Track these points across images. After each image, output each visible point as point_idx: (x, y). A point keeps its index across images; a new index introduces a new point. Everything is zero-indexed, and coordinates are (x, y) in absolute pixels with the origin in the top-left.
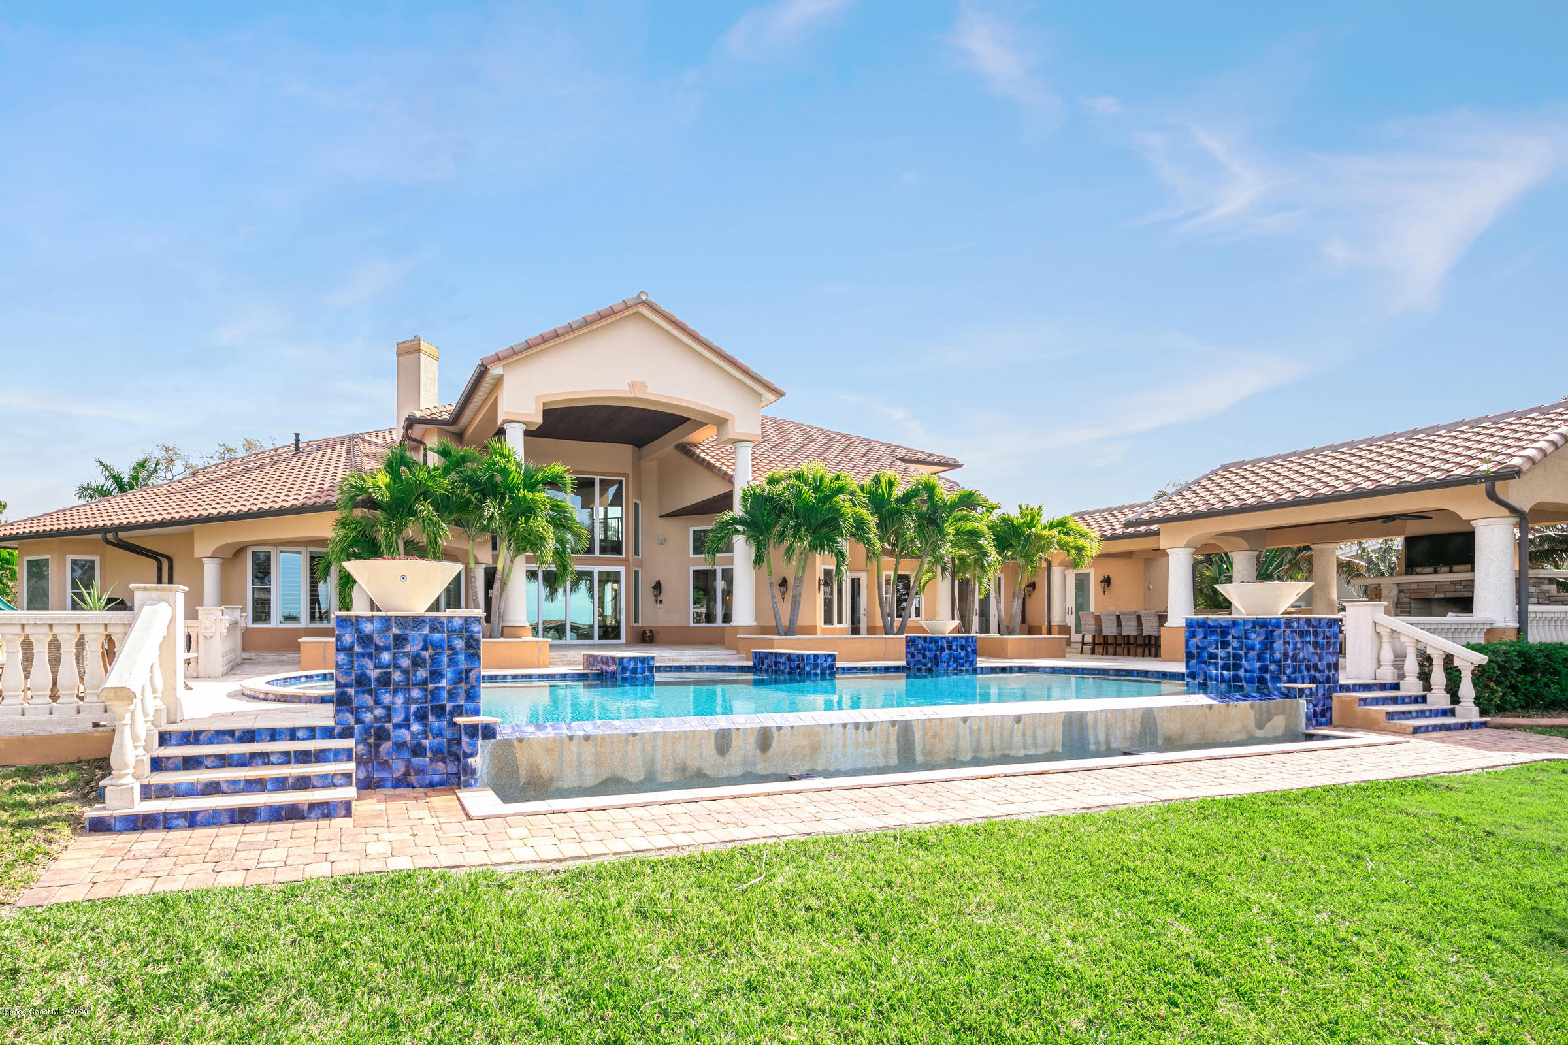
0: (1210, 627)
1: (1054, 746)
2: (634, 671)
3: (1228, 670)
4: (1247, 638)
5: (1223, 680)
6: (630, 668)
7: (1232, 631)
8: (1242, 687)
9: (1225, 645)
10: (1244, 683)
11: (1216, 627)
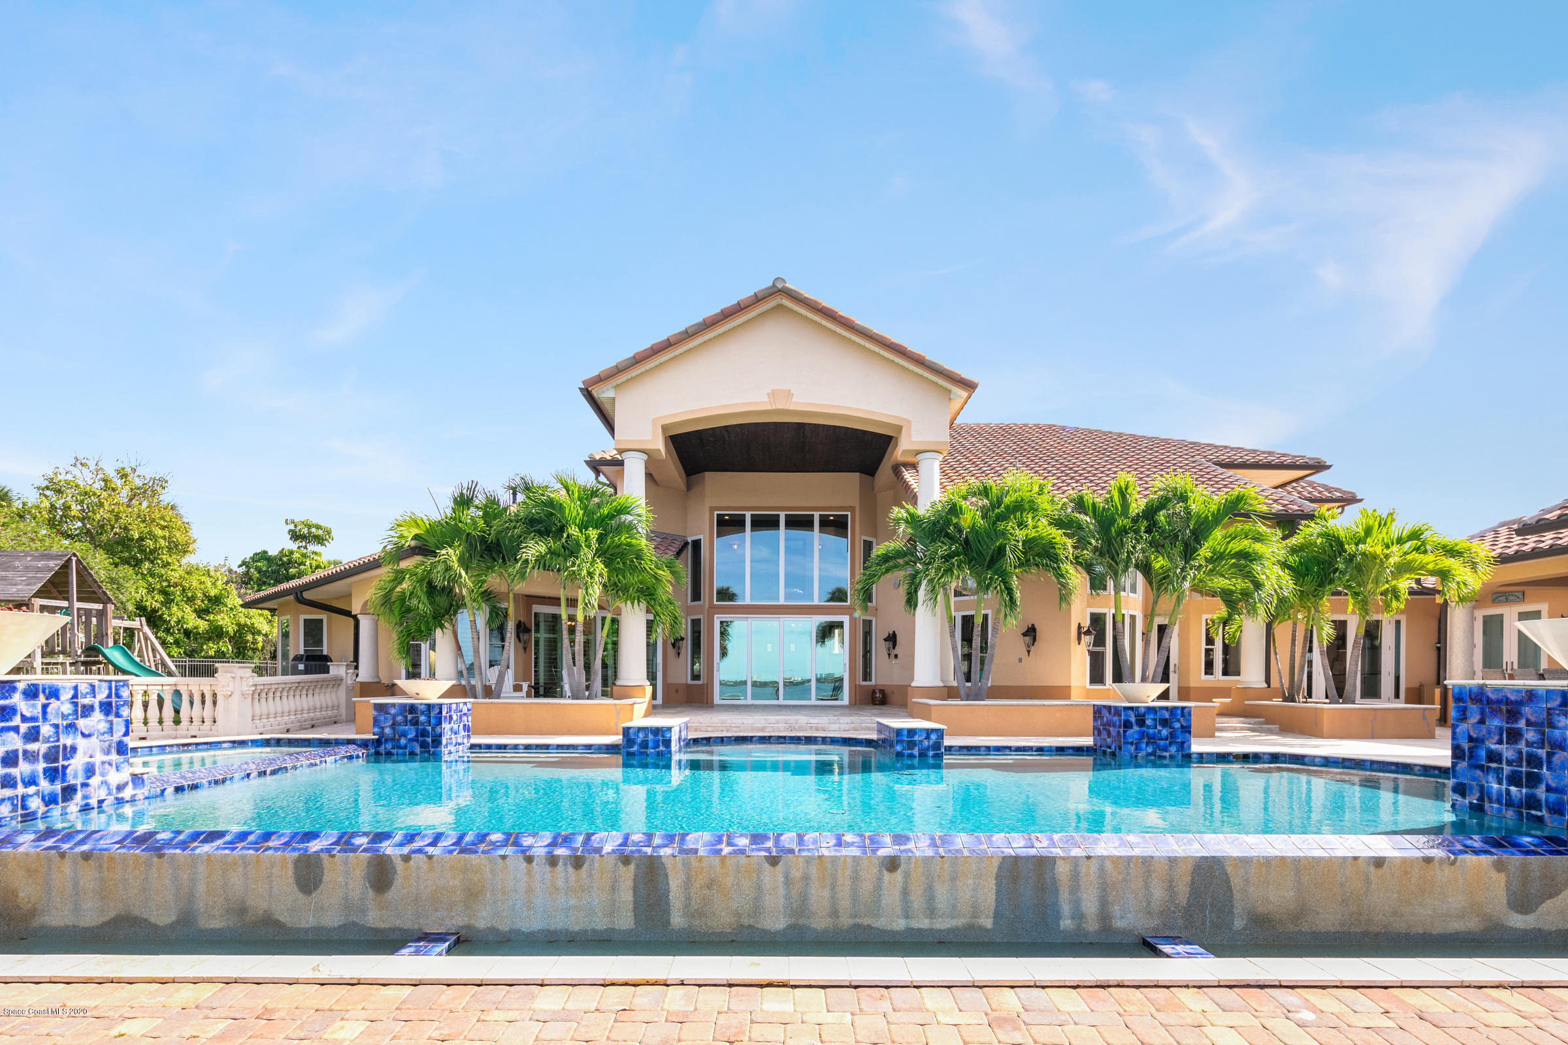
0: (1489, 701)
1: (974, 916)
2: (644, 744)
3: (1518, 784)
4: (1552, 725)
5: (1510, 803)
6: (639, 741)
7: (1526, 710)
8: (1540, 820)
9: (1514, 736)
10: (1544, 813)
11: (1499, 702)
